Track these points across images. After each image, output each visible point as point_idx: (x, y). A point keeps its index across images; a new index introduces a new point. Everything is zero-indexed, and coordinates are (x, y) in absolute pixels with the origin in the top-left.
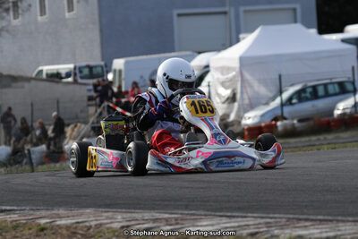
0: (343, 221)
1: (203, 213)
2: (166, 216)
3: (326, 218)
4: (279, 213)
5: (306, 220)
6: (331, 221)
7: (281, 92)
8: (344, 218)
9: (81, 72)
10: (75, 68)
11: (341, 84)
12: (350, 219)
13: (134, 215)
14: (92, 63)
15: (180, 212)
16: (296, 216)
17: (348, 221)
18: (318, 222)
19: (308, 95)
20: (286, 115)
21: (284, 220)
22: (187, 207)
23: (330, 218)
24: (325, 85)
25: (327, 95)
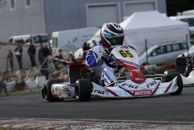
0: (175, 124)
3: (165, 122)
4: (139, 120)
5: (154, 123)
7: (146, 49)
10: (31, 37)
11: (180, 45)
12: (179, 122)
16: (149, 121)
17: (178, 124)
18: (160, 125)
19: (162, 51)
20: (149, 62)
21: (141, 124)
23: (167, 122)
24: (171, 45)
25: (172, 50)
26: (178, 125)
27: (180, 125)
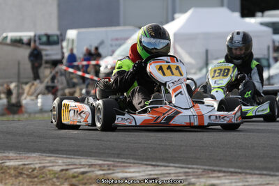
0: (251, 174)
1: (132, 161)
2: (101, 162)
3: (237, 170)
4: (197, 164)
5: (220, 171)
6: (240, 173)
8: (251, 172)
9: (40, 39)
10: (35, 36)
12: (257, 172)
13: (73, 160)
14: (50, 32)
15: (112, 159)
16: (211, 168)
17: (255, 174)
18: (229, 174)
21: (200, 171)
22: (119, 156)
23: (240, 171)
26: (256, 176)
27: (259, 176)
